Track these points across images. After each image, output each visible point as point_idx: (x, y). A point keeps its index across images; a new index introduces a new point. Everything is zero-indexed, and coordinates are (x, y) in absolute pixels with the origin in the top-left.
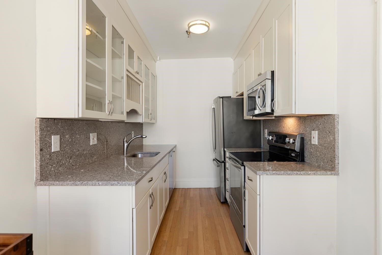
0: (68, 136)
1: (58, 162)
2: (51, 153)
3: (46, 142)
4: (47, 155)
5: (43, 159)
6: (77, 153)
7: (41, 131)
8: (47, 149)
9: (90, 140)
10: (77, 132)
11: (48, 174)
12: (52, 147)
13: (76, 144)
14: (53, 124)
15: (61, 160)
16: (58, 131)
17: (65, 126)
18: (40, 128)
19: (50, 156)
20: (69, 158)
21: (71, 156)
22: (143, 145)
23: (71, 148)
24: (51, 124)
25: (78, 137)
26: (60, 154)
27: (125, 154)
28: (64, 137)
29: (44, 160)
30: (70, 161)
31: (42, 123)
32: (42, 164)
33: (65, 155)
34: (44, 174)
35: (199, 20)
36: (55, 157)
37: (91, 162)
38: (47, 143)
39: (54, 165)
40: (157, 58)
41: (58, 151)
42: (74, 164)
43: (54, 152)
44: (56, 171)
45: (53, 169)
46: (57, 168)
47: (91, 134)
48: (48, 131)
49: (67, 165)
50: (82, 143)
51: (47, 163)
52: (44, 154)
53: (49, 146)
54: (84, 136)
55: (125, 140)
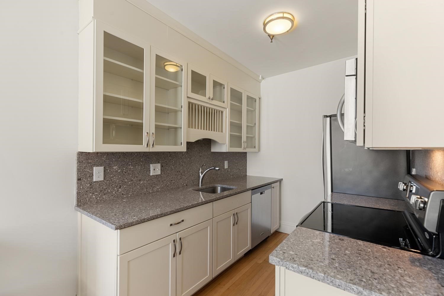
0: (116, 167)
1: (101, 191)
2: (92, 182)
3: (85, 173)
4: (87, 184)
5: (81, 187)
6: (130, 183)
7: (79, 163)
8: (87, 179)
9: (150, 171)
10: (130, 163)
11: (88, 201)
12: (93, 177)
13: (129, 174)
14: (95, 157)
15: (106, 189)
16: (102, 163)
17: (113, 158)
18: (78, 160)
19: (91, 185)
20: (118, 187)
21: (120, 186)
22: (247, 175)
23: (120, 178)
24: (93, 157)
25: (132, 168)
26: (104, 184)
27: (200, 186)
28: (110, 168)
29: (83, 188)
30: (118, 191)
31: (81, 156)
32: (80, 191)
33: (111, 184)
34: (81, 201)
35: (275, 13)
36: (97, 186)
37: (151, 192)
38: (87, 174)
39: (96, 193)
40: (259, 77)
41: (102, 181)
42: (124, 193)
43: (95, 182)
44: (98, 198)
45: (94, 197)
46: (100, 196)
47: (151, 165)
48: (88, 163)
49: (114, 193)
50: (137, 173)
51: (87, 191)
52: (83, 183)
53: (89, 176)
54: (140, 167)
55: (200, 171)
